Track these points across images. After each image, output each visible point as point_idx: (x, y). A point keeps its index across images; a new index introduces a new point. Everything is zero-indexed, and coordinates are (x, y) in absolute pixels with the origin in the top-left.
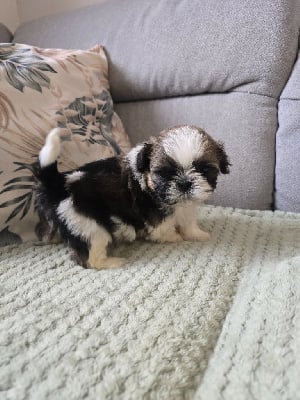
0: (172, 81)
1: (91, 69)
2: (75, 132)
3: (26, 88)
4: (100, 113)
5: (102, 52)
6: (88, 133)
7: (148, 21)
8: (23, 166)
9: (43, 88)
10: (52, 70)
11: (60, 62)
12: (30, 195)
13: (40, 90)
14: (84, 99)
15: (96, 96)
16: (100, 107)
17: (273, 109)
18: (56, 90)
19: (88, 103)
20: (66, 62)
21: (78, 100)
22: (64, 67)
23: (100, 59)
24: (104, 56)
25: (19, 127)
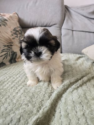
0: (37, 23)
1: (16, 20)
2: (16, 37)
3: (2, 26)
4: (20, 32)
5: (16, 14)
6: (18, 37)
7: (29, 7)
8: (5, 46)
9: (6, 26)
10: (7, 20)
11: (8, 18)
12: (7, 53)
13: (5, 26)
14: (16, 28)
15: (18, 27)
16: (20, 30)
17: (60, 31)
18: (9, 26)
19: (17, 29)
20: (10, 18)
21: (15, 28)
22: (9, 19)
23: (16, 16)
24: (17, 16)
25: (3, 36)
